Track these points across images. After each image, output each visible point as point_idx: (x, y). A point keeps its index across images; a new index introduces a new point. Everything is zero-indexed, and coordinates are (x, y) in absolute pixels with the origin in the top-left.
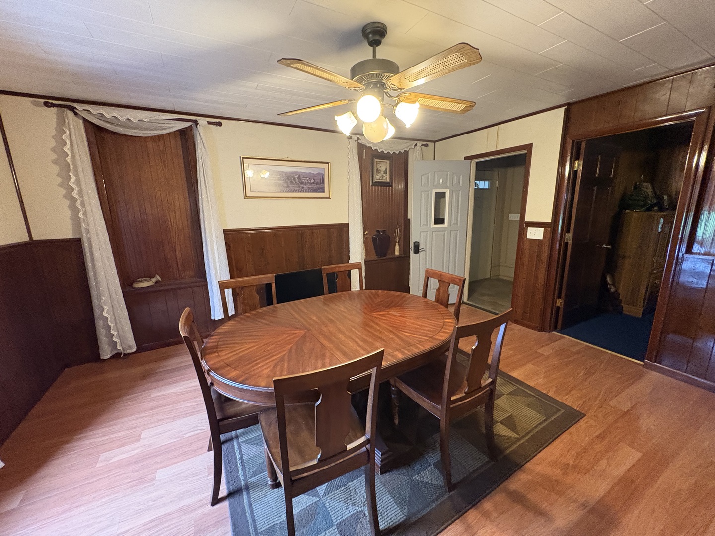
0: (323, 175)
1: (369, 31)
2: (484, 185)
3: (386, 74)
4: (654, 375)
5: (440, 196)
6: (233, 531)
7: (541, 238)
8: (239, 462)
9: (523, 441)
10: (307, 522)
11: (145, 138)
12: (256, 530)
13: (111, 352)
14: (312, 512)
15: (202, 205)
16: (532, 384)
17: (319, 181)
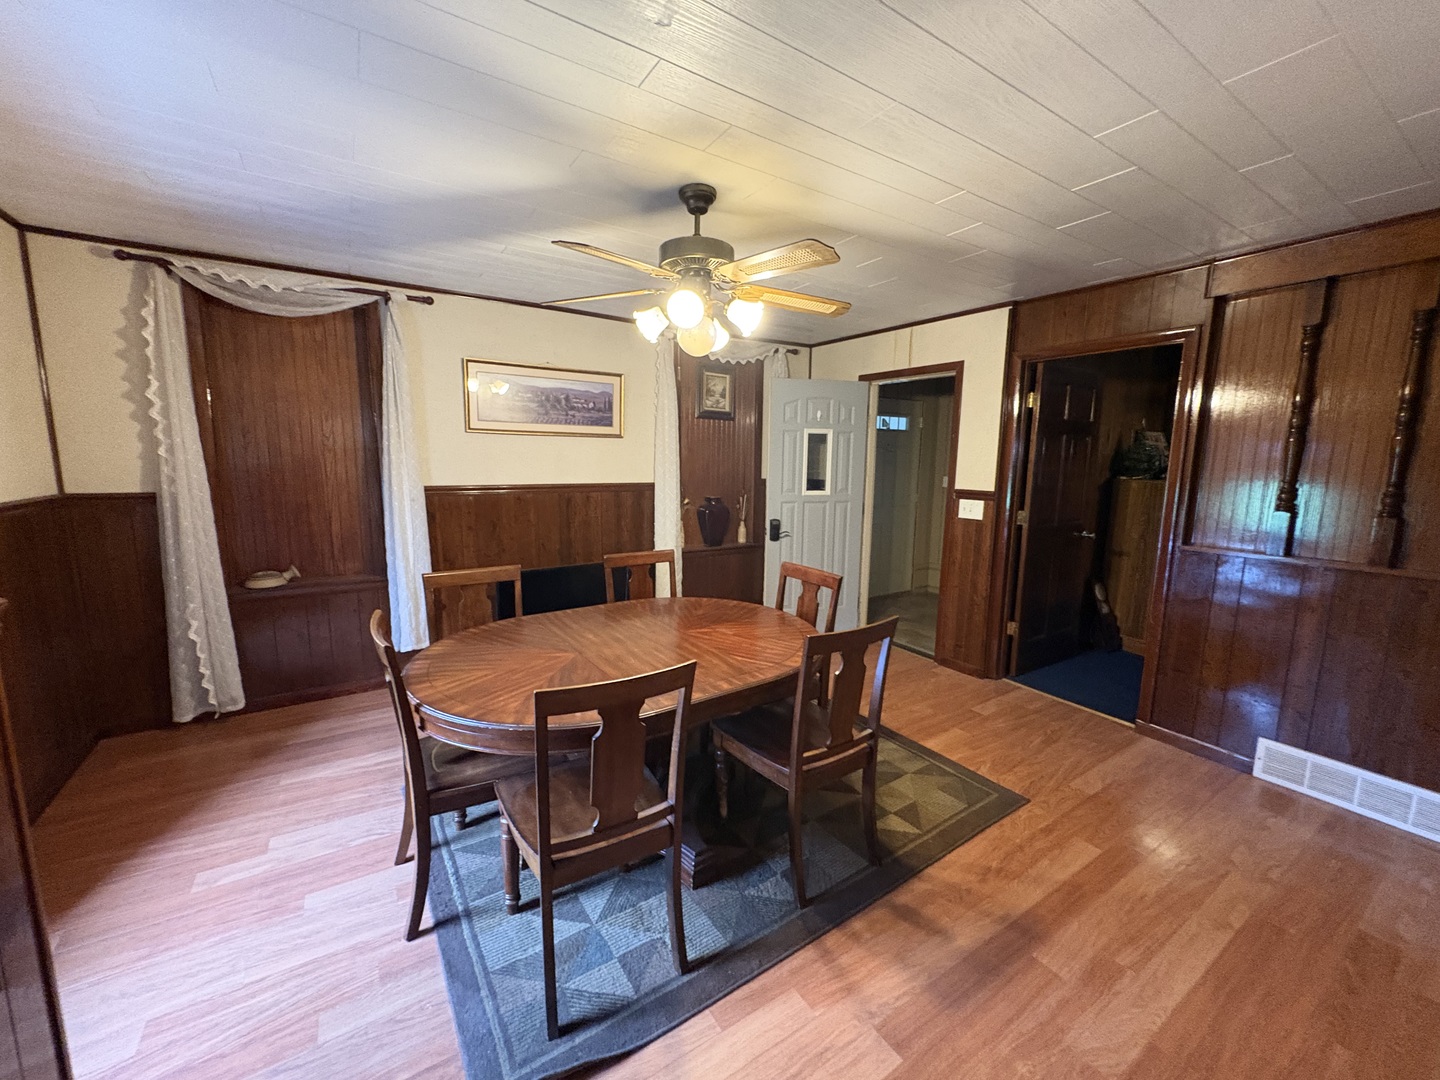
0: (611, 396)
1: (690, 194)
2: (898, 423)
3: (713, 260)
4: (1148, 743)
5: (817, 442)
6: (448, 973)
7: (980, 517)
8: (452, 879)
9: (925, 838)
10: (571, 956)
11: (290, 318)
12: (485, 968)
13: (195, 709)
14: (578, 943)
15: (389, 441)
16: (954, 758)
17: (602, 406)
